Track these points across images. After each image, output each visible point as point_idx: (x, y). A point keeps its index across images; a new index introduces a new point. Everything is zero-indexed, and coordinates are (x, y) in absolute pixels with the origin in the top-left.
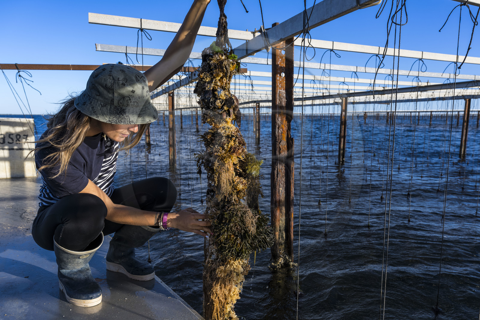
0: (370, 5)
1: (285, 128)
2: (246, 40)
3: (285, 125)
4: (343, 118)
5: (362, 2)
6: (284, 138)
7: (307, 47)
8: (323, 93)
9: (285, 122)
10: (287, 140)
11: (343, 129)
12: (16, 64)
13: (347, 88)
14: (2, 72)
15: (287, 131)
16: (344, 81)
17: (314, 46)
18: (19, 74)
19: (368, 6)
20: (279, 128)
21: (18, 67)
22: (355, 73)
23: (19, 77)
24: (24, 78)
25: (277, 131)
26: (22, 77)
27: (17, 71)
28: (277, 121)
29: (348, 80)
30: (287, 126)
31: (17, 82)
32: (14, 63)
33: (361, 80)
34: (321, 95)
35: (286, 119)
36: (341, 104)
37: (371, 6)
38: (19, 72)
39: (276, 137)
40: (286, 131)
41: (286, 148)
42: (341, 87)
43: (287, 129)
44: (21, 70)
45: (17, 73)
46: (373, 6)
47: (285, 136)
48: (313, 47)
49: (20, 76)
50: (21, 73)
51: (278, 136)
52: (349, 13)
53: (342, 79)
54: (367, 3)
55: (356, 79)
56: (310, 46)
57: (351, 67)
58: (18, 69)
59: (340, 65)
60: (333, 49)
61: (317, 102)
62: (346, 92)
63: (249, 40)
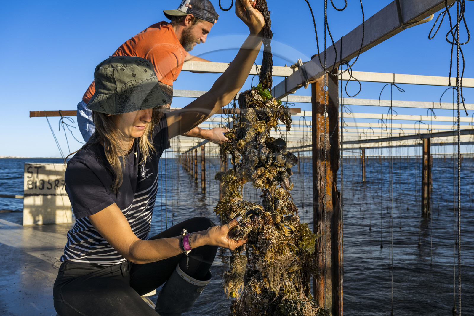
0: (417, 23)
1: (329, 179)
2: (285, 77)
3: (330, 176)
4: (426, 162)
5: (406, 20)
6: (328, 192)
7: (348, 80)
8: (400, 134)
9: (329, 172)
10: (332, 194)
11: (426, 176)
12: (60, 111)
13: (428, 128)
14: (46, 119)
15: (333, 183)
16: (420, 119)
17: (359, 80)
18: (61, 121)
19: (415, 23)
20: (321, 180)
21: (61, 114)
22: (432, 110)
23: (62, 124)
24: (66, 124)
25: (319, 184)
26: (65, 123)
27: (60, 117)
28: (319, 171)
29: (424, 118)
30: (332, 177)
31: (59, 130)
32: (58, 110)
33: (439, 118)
34: (398, 135)
35: (331, 168)
36: (422, 145)
37: (420, 24)
38: (62, 118)
39: (318, 191)
40: (330, 183)
41: (331, 204)
42: (417, 126)
43: (332, 181)
44: (64, 117)
45: (60, 120)
46: (421, 23)
47: (329, 189)
48: (357, 80)
49: (63, 122)
50: (64, 120)
51: (320, 189)
52: (393, 35)
53: (418, 118)
54: (413, 21)
55: (433, 117)
56: (352, 79)
57: (425, 103)
58: (61, 115)
59: (410, 102)
60: (394, 83)
61: (394, 143)
62: (426, 132)
63: (288, 77)
